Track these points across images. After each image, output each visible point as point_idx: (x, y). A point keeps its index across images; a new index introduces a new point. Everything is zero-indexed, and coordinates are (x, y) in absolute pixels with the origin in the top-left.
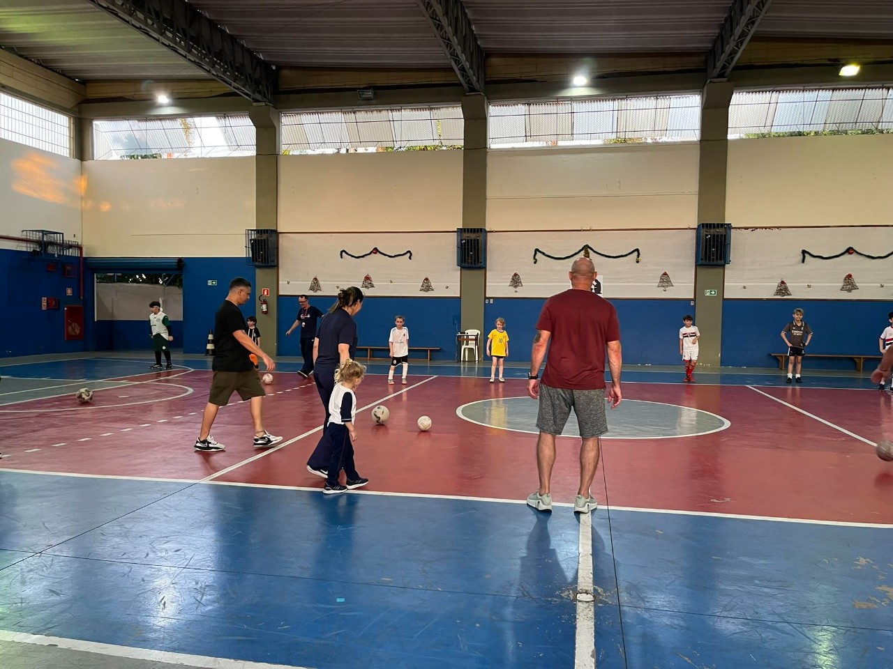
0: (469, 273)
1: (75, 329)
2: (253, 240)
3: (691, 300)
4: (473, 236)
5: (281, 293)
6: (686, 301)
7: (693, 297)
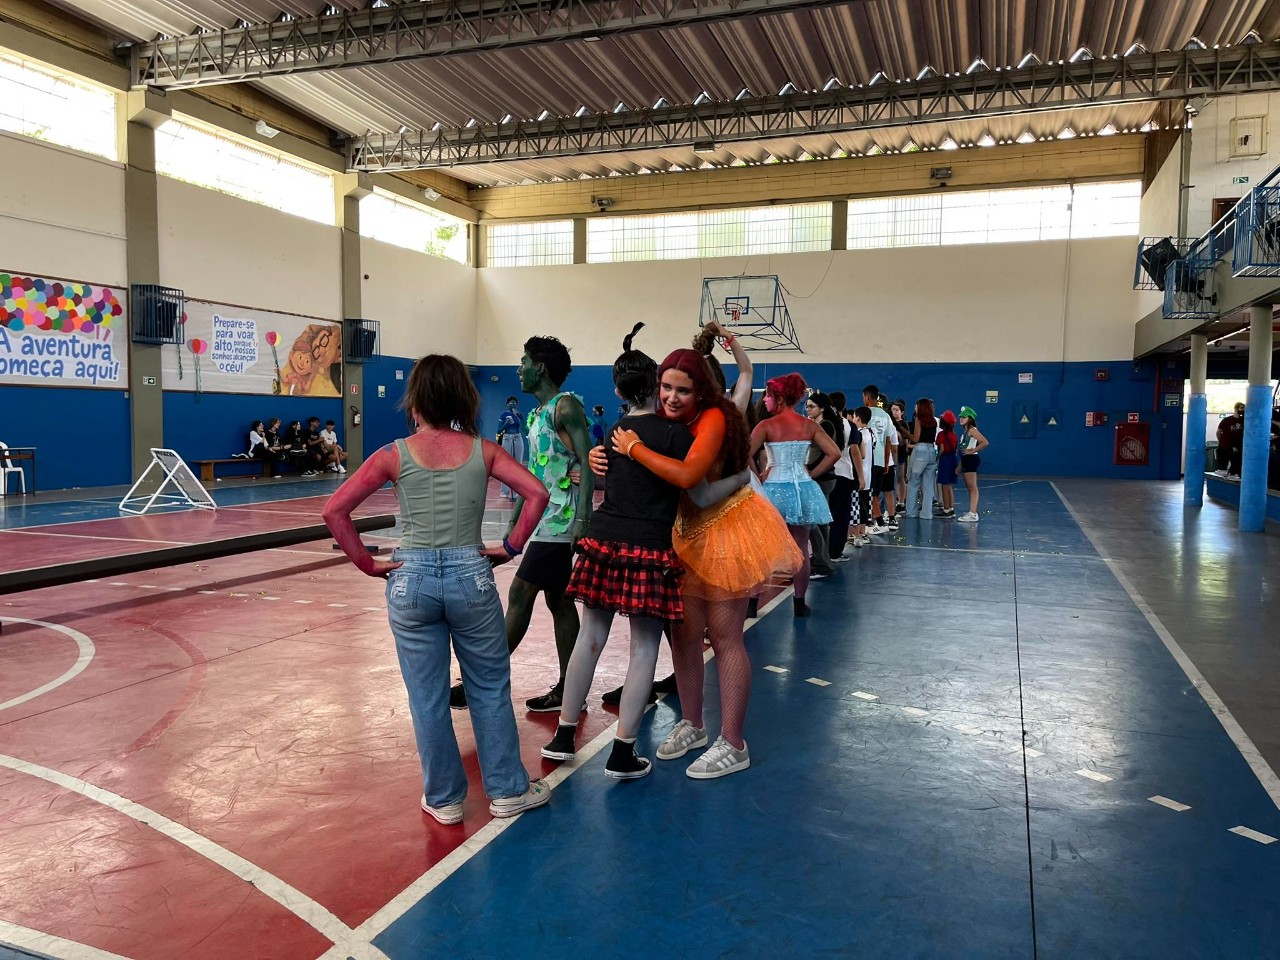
3: (124, 390)
6: (119, 391)
7: (126, 386)
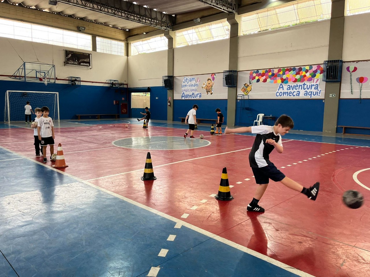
0: (231, 89)
1: (124, 111)
2: (165, 80)
4: (232, 73)
5: (174, 99)
6: (321, 100)
7: (324, 98)
